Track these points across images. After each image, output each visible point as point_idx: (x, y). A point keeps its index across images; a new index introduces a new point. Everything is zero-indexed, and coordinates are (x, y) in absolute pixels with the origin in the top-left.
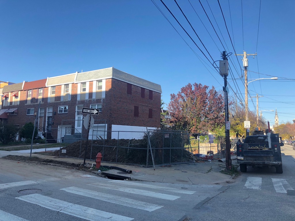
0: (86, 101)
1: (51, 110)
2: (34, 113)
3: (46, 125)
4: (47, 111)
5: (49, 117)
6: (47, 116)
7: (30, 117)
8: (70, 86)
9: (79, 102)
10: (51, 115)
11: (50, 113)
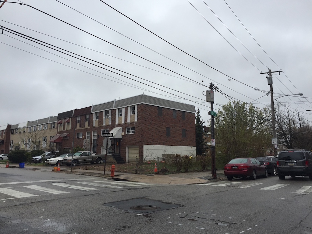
0: (122, 125)
1: (96, 134)
2: (83, 136)
3: (92, 147)
4: (93, 135)
5: (94, 140)
6: (92, 139)
7: (79, 140)
8: (110, 112)
9: (117, 125)
10: (96, 138)
11: (95, 137)
